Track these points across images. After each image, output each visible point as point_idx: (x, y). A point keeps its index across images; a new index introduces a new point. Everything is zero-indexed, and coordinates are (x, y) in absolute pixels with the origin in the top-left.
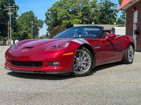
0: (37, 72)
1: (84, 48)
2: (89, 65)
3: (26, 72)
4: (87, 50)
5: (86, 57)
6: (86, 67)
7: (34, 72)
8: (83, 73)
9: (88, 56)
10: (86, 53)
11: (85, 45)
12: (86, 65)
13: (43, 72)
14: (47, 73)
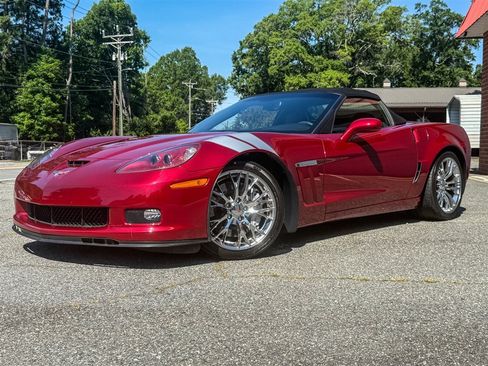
0: (90, 241)
1: (252, 166)
2: (269, 220)
3: (61, 242)
4: (262, 171)
5: (261, 193)
6: (260, 226)
7: (84, 240)
8: (247, 246)
9: (267, 191)
10: (258, 182)
11: (255, 156)
12: (259, 220)
13: (109, 242)
14: (120, 245)
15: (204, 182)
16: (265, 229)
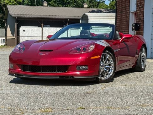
0: (63, 77)
1: (107, 51)
2: (112, 70)
4: (110, 53)
5: (109, 61)
6: (109, 71)
7: (60, 77)
8: (106, 78)
9: (111, 61)
10: (109, 57)
11: (108, 48)
12: (108, 69)
13: (70, 77)
14: (75, 78)
15: (99, 56)
16: (111, 73)
